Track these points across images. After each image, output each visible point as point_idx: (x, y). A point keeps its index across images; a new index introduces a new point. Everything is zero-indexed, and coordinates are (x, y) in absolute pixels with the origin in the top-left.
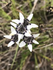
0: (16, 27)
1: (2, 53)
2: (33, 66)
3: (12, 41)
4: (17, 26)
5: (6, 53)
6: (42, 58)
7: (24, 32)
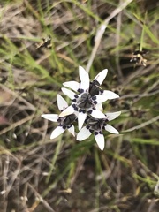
0: (73, 98)
1: (25, 149)
2: (91, 175)
3: (60, 125)
4: (76, 96)
5: (33, 148)
6: (111, 158)
7: (91, 108)
